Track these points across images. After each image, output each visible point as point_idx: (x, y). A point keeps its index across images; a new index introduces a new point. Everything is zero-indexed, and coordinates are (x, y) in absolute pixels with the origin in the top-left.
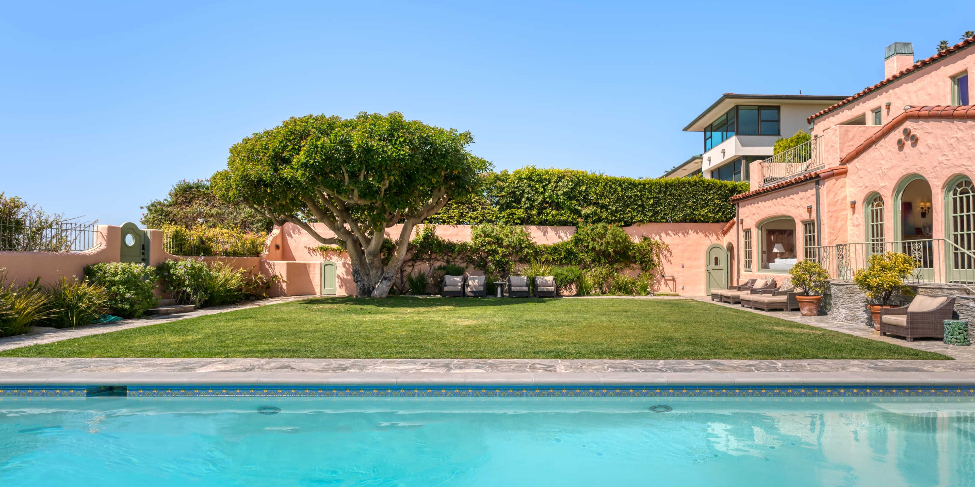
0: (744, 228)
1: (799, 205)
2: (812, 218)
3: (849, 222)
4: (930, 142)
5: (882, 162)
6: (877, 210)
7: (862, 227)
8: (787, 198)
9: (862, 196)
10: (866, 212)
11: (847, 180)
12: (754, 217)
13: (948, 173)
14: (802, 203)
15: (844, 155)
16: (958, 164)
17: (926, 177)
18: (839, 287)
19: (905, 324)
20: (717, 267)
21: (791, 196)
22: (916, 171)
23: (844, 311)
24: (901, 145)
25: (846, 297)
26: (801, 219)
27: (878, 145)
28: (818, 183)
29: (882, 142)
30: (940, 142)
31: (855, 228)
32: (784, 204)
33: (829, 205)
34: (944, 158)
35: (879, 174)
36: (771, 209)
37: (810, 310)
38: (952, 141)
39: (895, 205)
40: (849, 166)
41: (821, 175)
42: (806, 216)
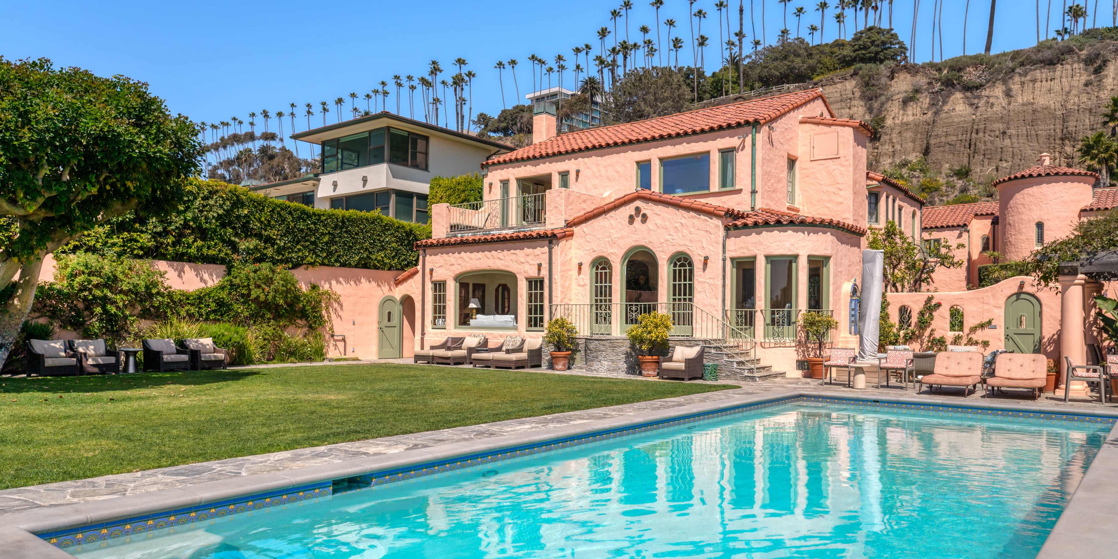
0: (434, 279)
1: (523, 261)
2: (541, 276)
3: (574, 282)
4: (659, 222)
5: (612, 231)
6: (601, 273)
7: (588, 288)
8: (506, 252)
9: (590, 259)
10: (591, 273)
11: (572, 243)
12: (453, 267)
13: (673, 250)
14: (528, 260)
15: (570, 219)
16: (681, 243)
17: (654, 250)
18: (602, 342)
19: (684, 368)
20: (389, 324)
21: (512, 251)
22: (644, 244)
23: (606, 363)
24: (631, 219)
25: (609, 350)
26: (527, 275)
27: (608, 216)
28: (551, 242)
29: (612, 213)
30: (667, 223)
31: (580, 288)
32: (502, 257)
33: (562, 265)
34: (669, 237)
35: (609, 242)
36: (481, 261)
37: (564, 365)
38: (677, 225)
39: (622, 270)
40: (576, 230)
41: (558, 235)
42: (533, 273)
